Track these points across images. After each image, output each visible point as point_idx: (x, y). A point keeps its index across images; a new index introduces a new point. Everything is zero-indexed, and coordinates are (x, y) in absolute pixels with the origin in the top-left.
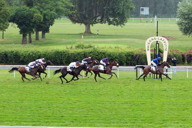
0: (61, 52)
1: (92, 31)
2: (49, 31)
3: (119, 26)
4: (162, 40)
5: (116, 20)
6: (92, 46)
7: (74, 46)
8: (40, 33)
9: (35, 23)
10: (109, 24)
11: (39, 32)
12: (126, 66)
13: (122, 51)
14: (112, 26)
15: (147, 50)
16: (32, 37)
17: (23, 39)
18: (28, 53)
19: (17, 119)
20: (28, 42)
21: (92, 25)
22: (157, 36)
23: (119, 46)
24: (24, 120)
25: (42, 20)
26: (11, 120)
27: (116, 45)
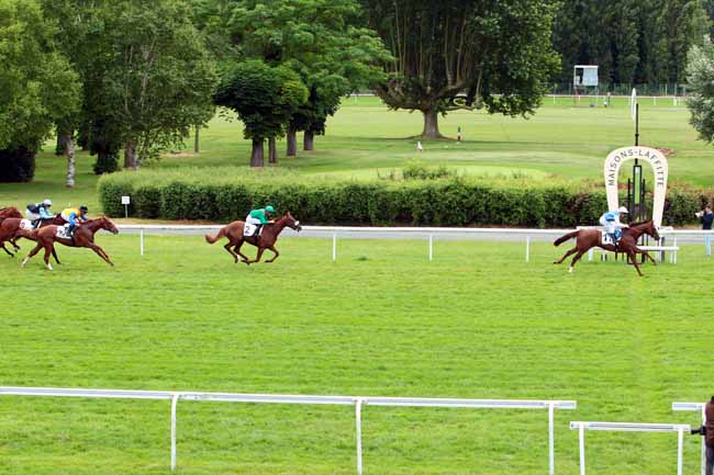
0: (363, 189)
1: (442, 132)
2: (323, 131)
3: (519, 117)
4: (651, 155)
5: (510, 101)
6: (447, 171)
7: (399, 172)
8: (300, 135)
9: (287, 106)
10: (491, 112)
11: (298, 133)
12: (546, 228)
13: (535, 186)
14: (498, 116)
15: (607, 183)
16: (277, 146)
17: (254, 151)
18: (273, 190)
19: (254, 376)
20: (266, 161)
21: (444, 114)
22: (637, 145)
23: (525, 172)
24: (277, 378)
25: (306, 100)
26: (240, 376)
27: (516, 171)
